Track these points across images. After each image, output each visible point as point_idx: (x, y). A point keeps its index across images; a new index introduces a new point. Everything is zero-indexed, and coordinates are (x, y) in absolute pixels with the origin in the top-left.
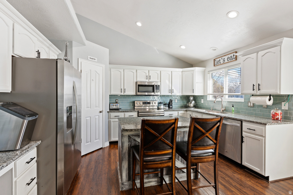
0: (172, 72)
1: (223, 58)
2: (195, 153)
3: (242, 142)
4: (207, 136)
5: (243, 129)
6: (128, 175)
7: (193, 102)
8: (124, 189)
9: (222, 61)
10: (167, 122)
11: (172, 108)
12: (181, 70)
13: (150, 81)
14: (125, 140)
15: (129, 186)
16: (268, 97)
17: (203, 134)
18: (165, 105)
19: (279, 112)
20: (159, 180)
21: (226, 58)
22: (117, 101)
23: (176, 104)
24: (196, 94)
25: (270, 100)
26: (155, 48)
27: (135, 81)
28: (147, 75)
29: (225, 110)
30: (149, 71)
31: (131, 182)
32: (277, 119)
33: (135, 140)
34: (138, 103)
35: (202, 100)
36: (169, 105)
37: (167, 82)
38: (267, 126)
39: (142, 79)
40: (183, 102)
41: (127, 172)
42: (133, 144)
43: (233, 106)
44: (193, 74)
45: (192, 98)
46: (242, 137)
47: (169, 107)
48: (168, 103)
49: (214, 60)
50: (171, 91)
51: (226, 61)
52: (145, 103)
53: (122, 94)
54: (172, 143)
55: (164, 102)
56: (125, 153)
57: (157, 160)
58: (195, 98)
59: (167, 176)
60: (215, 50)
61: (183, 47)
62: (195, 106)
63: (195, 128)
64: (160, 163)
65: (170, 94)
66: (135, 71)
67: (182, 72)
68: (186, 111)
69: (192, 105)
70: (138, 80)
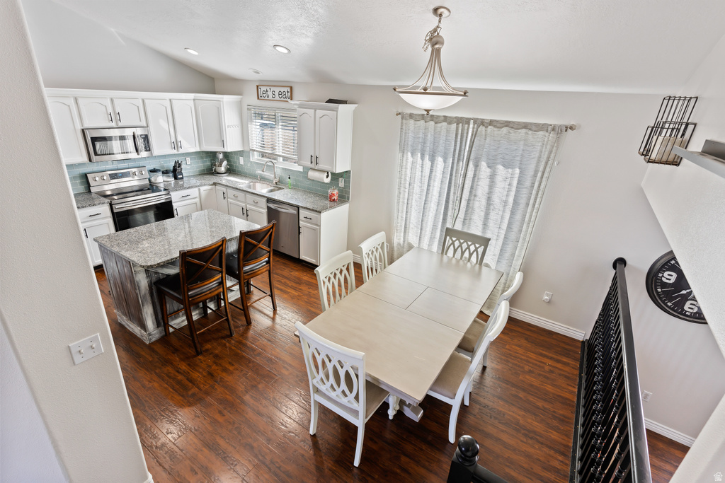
0: (170, 100)
1: (273, 89)
3: (299, 233)
5: (300, 218)
6: (155, 321)
7: (225, 163)
8: (153, 340)
9: (270, 93)
10: (214, 247)
11: (182, 178)
12: (192, 96)
13: (121, 125)
14: (140, 278)
15: (160, 333)
16: (326, 174)
17: (255, 246)
18: (165, 172)
19: (336, 192)
20: (202, 311)
21: (277, 90)
23: (189, 168)
24: (229, 149)
25: (327, 177)
26: (113, 30)
27: (79, 127)
28: (110, 110)
29: (279, 181)
30: (112, 101)
31: (162, 328)
32: (334, 200)
33: (156, 273)
34: (97, 179)
35: (241, 159)
36: (175, 172)
37: (165, 125)
38: (323, 214)
40: (203, 162)
41: (154, 317)
42: (154, 279)
43: (289, 178)
44: (218, 108)
45: (221, 156)
46: (299, 227)
47: (176, 178)
48: (172, 169)
49: (257, 87)
50: (176, 144)
51: (277, 98)
52: (114, 176)
54: (221, 266)
55: (163, 167)
56: (145, 294)
57: (205, 290)
58: (227, 156)
59: (212, 303)
60: (258, 73)
61: (192, 52)
62: (230, 171)
64: (210, 293)
65: (175, 152)
66: (72, 102)
67: (194, 100)
68: (215, 184)
69: (223, 169)
70: (86, 125)
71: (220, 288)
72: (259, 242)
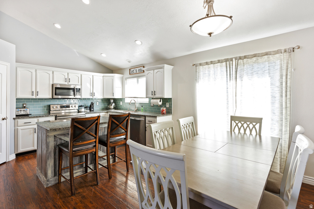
0: (93, 76)
1: (136, 69)
2: (113, 139)
3: (146, 130)
4: (120, 127)
5: (146, 122)
6: (53, 171)
7: (114, 104)
8: (50, 185)
9: (135, 71)
10: (92, 119)
11: (93, 110)
12: (102, 75)
13: (69, 83)
14: (50, 140)
15: (55, 181)
16: (159, 100)
17: (118, 125)
18: (86, 107)
19: (165, 109)
20: (84, 169)
21: (138, 69)
22: (25, 105)
23: (97, 106)
24: (116, 97)
25: (160, 101)
26: (75, 50)
27: (51, 83)
28: (66, 77)
29: (137, 110)
30: (68, 74)
31: (57, 177)
32: (164, 113)
33: (61, 139)
34: (54, 107)
35: (121, 102)
36: (91, 108)
37: (88, 85)
38: (157, 118)
39: (60, 81)
40: (104, 105)
41: (53, 168)
42: (58, 143)
43: (142, 107)
44: (113, 80)
45: (112, 101)
46: (145, 127)
47: (90, 110)
48: (89, 106)
49: (130, 69)
50: (93, 94)
51: (138, 72)
52: (62, 107)
53: (34, 97)
54: (96, 134)
55: (85, 105)
56: (51, 152)
57: (84, 148)
58: (115, 100)
60: (130, 62)
61: (104, 55)
62: (115, 108)
63: (112, 122)
65: (91, 97)
66: (51, 73)
67: (103, 77)
68: (107, 112)
69: (112, 107)
70: (55, 82)
71: (94, 148)
72: (120, 124)
